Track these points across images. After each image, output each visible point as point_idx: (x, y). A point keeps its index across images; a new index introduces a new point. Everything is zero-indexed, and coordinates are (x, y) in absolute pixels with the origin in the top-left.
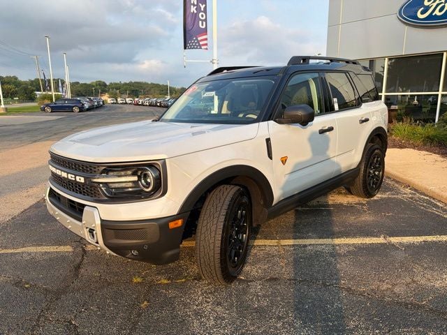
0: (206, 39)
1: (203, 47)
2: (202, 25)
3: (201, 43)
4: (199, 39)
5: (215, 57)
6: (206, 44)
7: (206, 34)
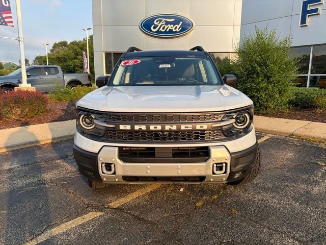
0: (11, 17)
1: (8, 24)
2: (6, 4)
3: (6, 20)
4: (4, 16)
5: (21, 35)
6: (12, 22)
7: (11, 13)
